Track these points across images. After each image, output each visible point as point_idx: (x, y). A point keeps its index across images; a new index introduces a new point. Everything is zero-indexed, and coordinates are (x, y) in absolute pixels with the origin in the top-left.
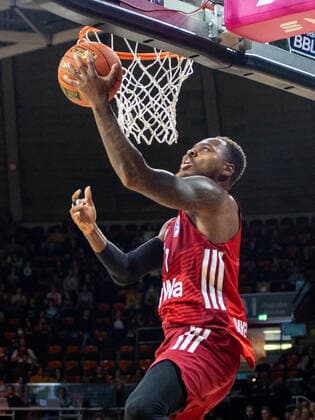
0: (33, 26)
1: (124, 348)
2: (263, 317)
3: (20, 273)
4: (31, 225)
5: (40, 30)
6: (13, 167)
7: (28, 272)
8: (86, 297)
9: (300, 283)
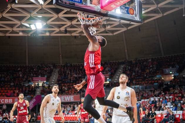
0: (124, 26)
1: (146, 79)
2: (171, 73)
3: (128, 68)
4: (130, 60)
5: (125, 27)
6: (126, 51)
7: (129, 68)
8: (140, 71)
9: (177, 66)
